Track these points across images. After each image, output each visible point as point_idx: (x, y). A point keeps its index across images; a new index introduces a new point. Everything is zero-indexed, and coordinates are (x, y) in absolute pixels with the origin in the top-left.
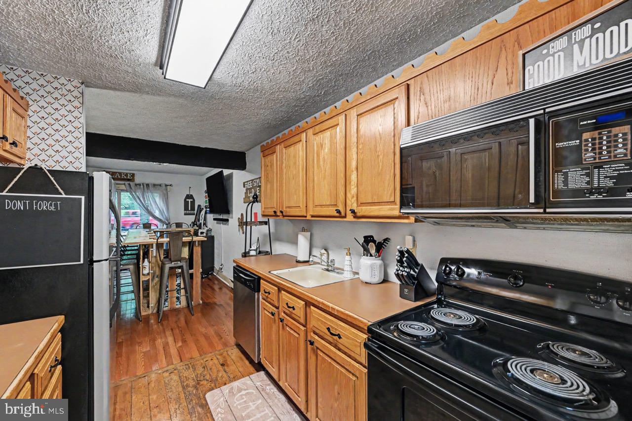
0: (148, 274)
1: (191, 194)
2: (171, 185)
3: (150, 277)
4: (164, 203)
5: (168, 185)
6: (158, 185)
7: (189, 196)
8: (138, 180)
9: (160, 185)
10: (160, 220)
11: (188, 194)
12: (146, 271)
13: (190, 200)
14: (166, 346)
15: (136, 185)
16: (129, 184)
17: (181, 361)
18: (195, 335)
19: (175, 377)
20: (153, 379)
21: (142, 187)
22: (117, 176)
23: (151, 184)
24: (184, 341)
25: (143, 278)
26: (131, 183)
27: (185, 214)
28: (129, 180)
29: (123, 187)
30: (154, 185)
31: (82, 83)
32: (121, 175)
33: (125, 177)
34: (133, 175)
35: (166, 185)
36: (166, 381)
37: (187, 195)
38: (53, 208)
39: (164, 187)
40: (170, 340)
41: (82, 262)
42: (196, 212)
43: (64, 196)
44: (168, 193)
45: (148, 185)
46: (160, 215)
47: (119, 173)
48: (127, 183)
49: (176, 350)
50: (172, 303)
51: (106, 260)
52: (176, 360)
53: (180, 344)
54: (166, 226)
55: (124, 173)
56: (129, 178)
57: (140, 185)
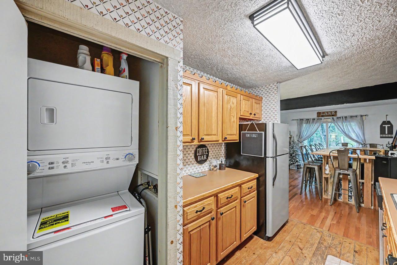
0: (328, 174)
1: (388, 120)
2: (366, 115)
3: (329, 176)
4: (360, 129)
6: (354, 116)
7: (386, 123)
8: (339, 115)
9: (356, 116)
10: (356, 141)
11: (385, 120)
12: (327, 172)
13: (387, 126)
14: (325, 218)
15: (338, 118)
16: (333, 118)
17: (328, 231)
18: (349, 224)
19: (319, 235)
20: (307, 228)
21: (342, 119)
22: (326, 114)
23: (349, 116)
24: (338, 222)
25: (324, 176)
26: (335, 117)
27: (381, 137)
28: (333, 115)
29: (329, 120)
30: (351, 117)
31: (277, 83)
32: (328, 113)
33: (331, 114)
34: (336, 112)
35: (362, 116)
36: (313, 234)
37: (384, 122)
38: (255, 137)
39: (359, 117)
40: (330, 217)
41: (263, 156)
42: (393, 135)
43: (258, 132)
44: (364, 121)
45: (346, 117)
46: (357, 138)
47: (327, 112)
48: (331, 117)
49: (329, 224)
50: (344, 198)
51: (271, 157)
52: (325, 229)
53: (335, 222)
54: (361, 146)
55: (330, 112)
56: (333, 114)
57: (340, 118)
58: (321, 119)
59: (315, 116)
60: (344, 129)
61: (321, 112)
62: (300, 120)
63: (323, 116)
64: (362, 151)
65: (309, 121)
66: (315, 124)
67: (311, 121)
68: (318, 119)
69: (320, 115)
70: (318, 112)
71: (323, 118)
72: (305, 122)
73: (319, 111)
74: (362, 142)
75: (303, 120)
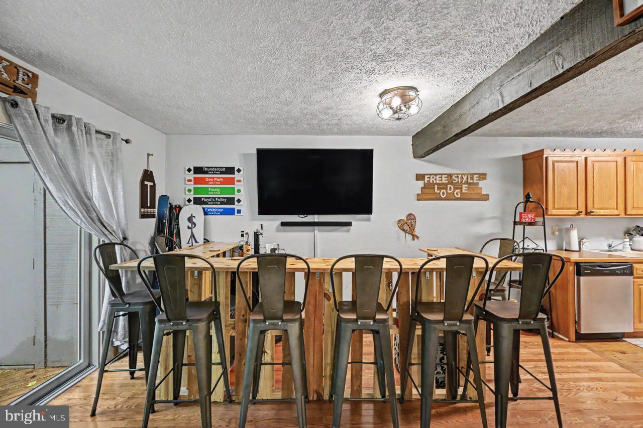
1: (151, 169)
7: (148, 175)
11: (146, 169)
13: (149, 184)
27: (143, 216)
34: (35, 79)
37: (146, 171)
42: (156, 210)
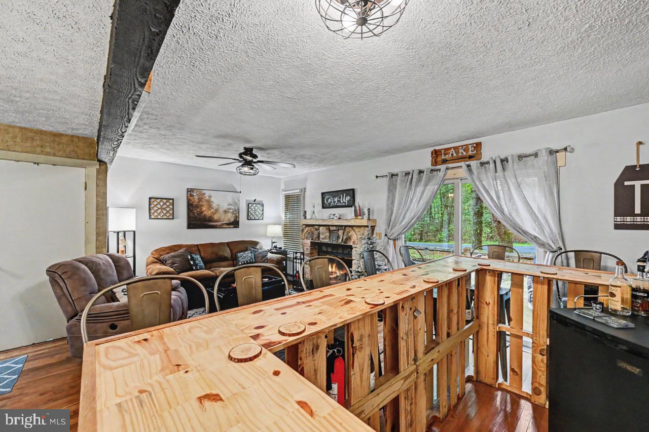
2: (565, 149)
4: (547, 198)
5: (557, 152)
6: (530, 155)
7: (635, 173)
8: (487, 154)
9: (536, 155)
11: (635, 164)
13: (639, 183)
15: (482, 164)
16: (468, 166)
21: (492, 165)
22: (452, 154)
23: (512, 155)
26: (474, 163)
27: (618, 227)
28: (471, 157)
29: (460, 172)
30: (520, 157)
32: (457, 153)
33: (465, 153)
34: (478, 146)
35: (552, 152)
37: (629, 168)
39: (545, 158)
44: (562, 171)
45: (504, 161)
46: (539, 232)
47: (455, 148)
48: (462, 164)
54: (551, 255)
55: (462, 146)
56: (470, 153)
57: (488, 163)
58: (440, 170)
59: (426, 162)
60: (498, 198)
61: (440, 151)
62: (393, 175)
63: (445, 161)
64: (542, 283)
65: (410, 177)
66: (426, 185)
67: (415, 176)
68: (432, 170)
69: (439, 159)
70: (432, 149)
71: (443, 167)
72: (402, 181)
73: (437, 148)
74: (552, 245)
75: (397, 175)
